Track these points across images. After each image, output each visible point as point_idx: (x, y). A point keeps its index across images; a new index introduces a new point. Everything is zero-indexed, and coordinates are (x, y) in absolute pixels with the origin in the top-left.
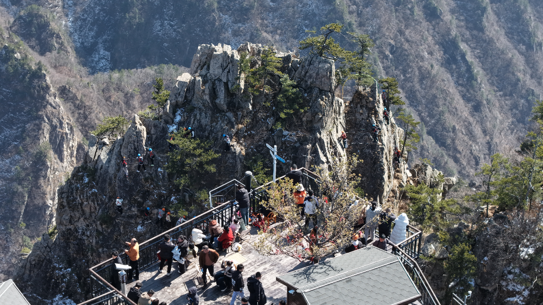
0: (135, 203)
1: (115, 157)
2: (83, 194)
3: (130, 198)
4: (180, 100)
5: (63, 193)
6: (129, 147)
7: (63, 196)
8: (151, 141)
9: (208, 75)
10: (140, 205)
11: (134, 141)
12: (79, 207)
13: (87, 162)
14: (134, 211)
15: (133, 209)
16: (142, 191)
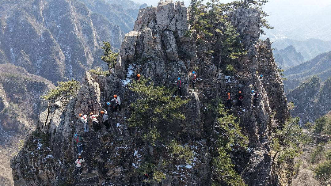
0: (95, 165)
1: (69, 118)
2: (37, 162)
3: (90, 161)
4: (131, 53)
5: (16, 163)
6: (83, 106)
7: (16, 167)
8: (106, 97)
9: (156, 26)
10: (101, 166)
11: (88, 99)
12: (35, 175)
13: (39, 128)
14: (95, 174)
15: (94, 172)
16: (101, 151)
